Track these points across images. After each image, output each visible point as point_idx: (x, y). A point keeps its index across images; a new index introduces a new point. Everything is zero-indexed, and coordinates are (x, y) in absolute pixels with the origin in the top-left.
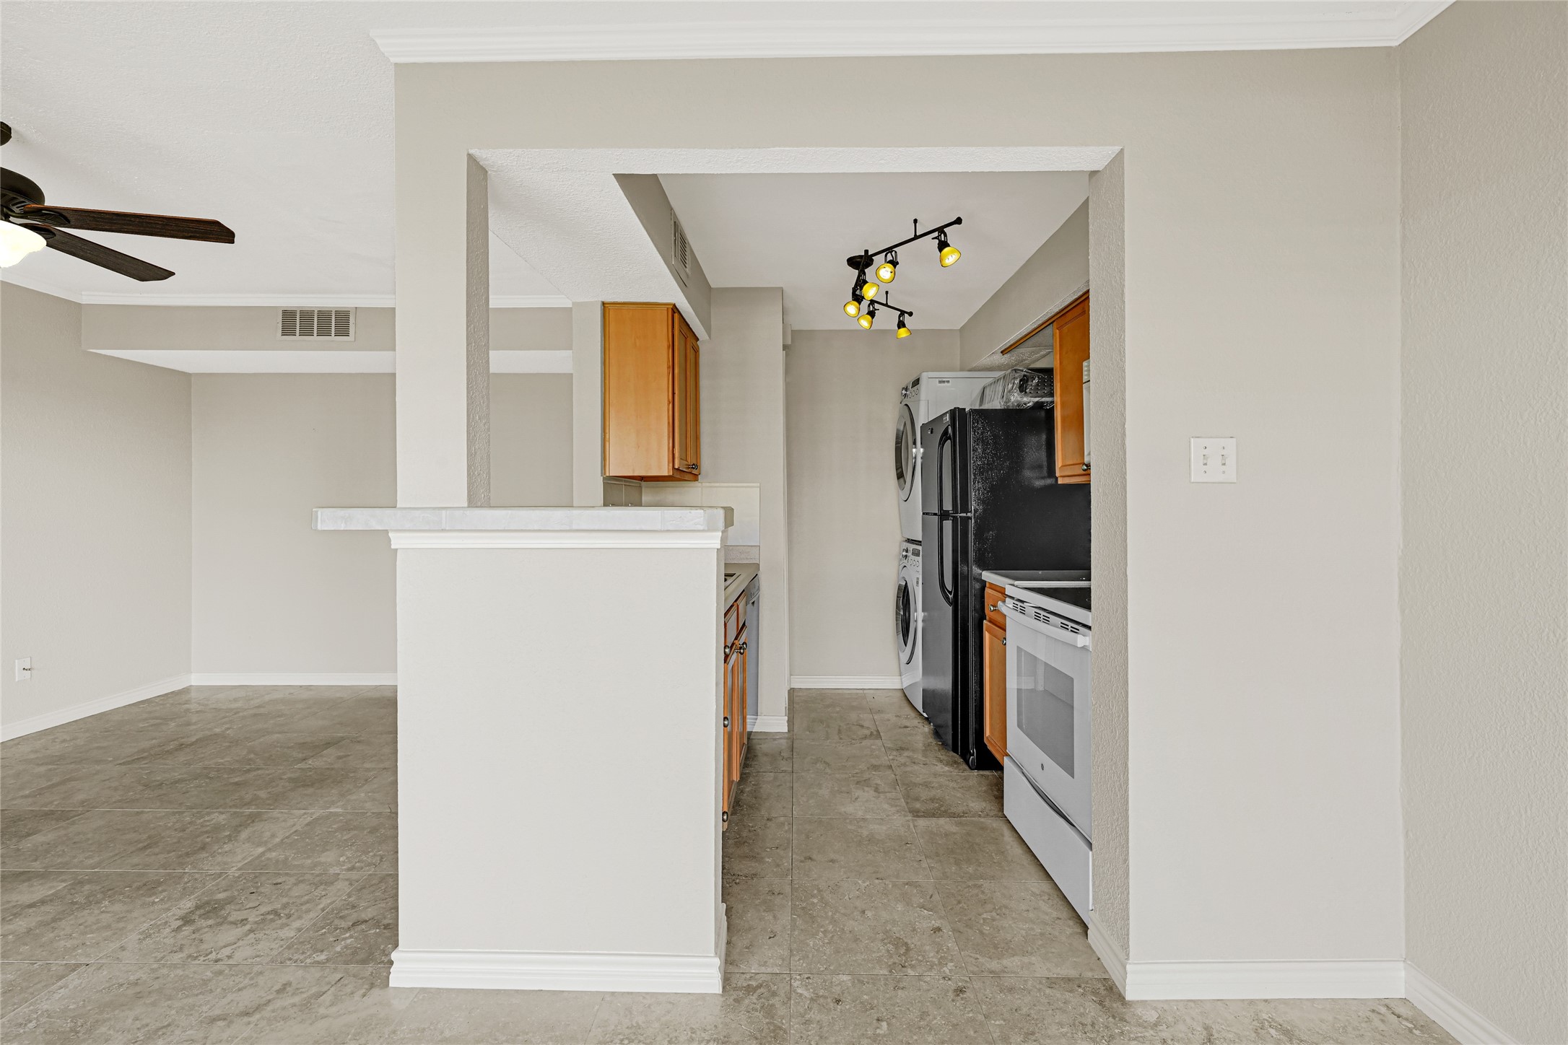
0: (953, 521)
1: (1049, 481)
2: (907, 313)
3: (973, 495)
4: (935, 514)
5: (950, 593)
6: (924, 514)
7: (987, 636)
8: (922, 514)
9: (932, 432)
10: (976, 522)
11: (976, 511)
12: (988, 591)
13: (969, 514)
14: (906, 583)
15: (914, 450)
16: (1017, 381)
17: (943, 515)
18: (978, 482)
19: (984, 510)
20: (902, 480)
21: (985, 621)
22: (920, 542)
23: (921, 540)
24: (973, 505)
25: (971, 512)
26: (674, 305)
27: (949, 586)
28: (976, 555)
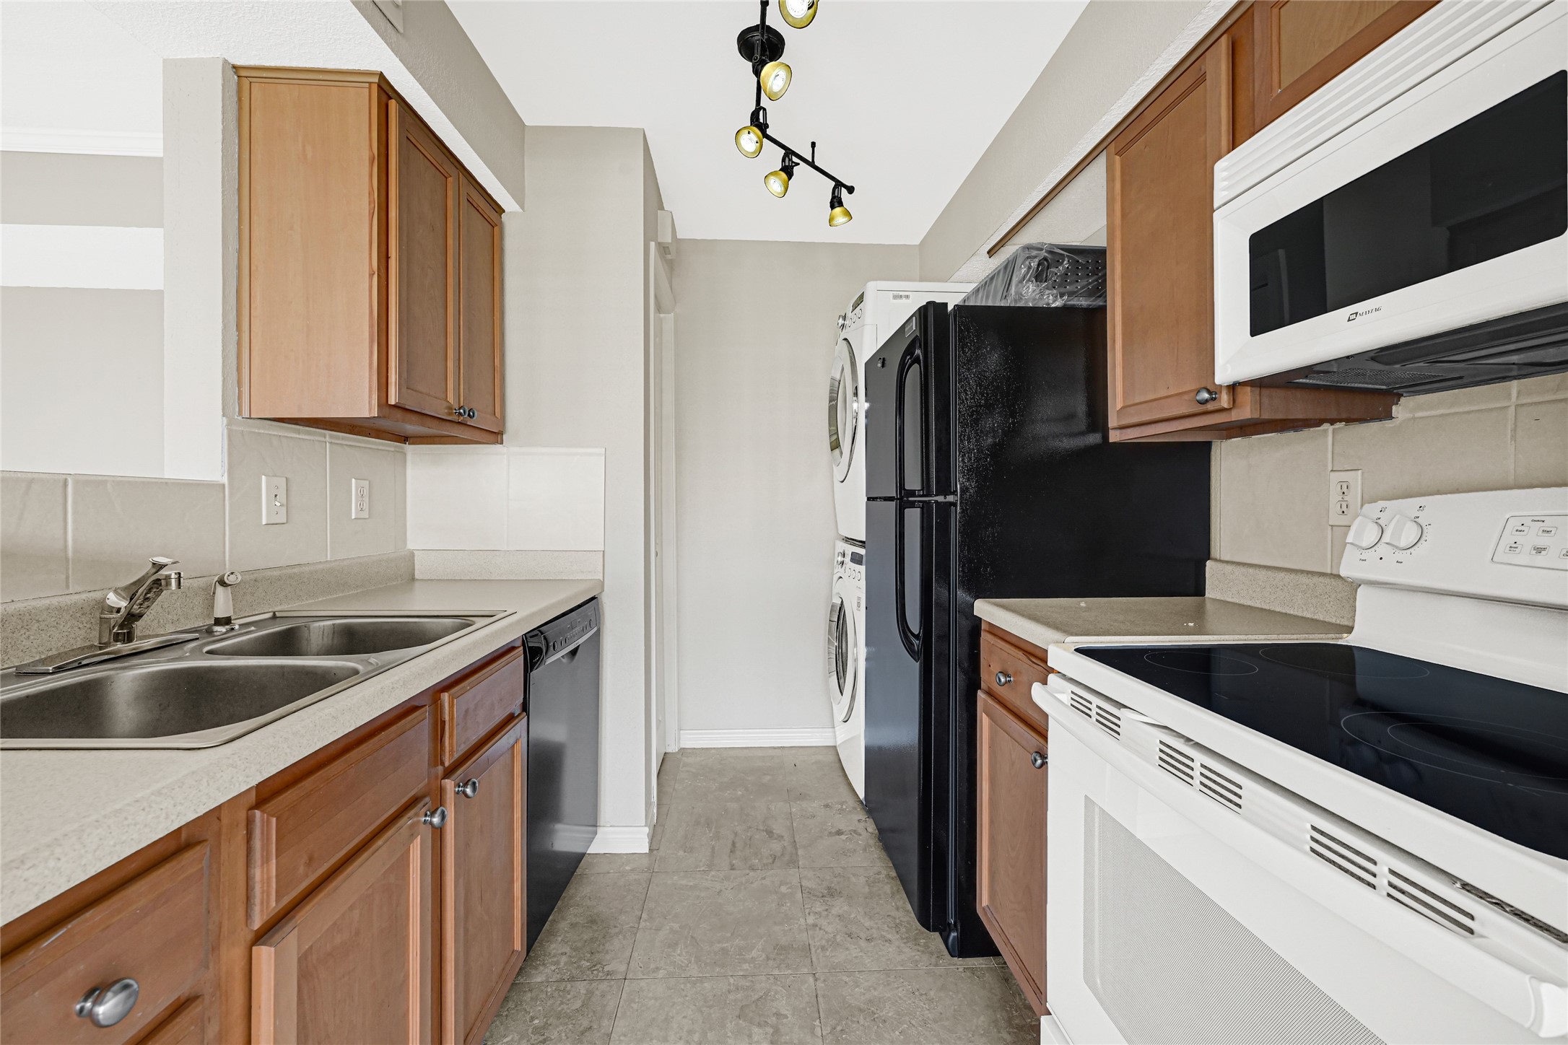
0: (922, 508)
1: (1095, 438)
2: (846, 187)
3: (958, 463)
4: (890, 499)
5: (917, 637)
6: (869, 499)
7: (984, 722)
8: (866, 499)
9: (883, 365)
10: (963, 511)
11: (964, 490)
12: (985, 638)
13: (950, 498)
14: (842, 602)
15: (855, 405)
16: (1034, 264)
17: (903, 500)
18: (969, 438)
19: (980, 489)
20: (837, 451)
21: (979, 693)
22: (863, 542)
23: (864, 540)
24: (959, 482)
25: (954, 493)
26: (381, 75)
27: (914, 625)
28: (963, 571)
